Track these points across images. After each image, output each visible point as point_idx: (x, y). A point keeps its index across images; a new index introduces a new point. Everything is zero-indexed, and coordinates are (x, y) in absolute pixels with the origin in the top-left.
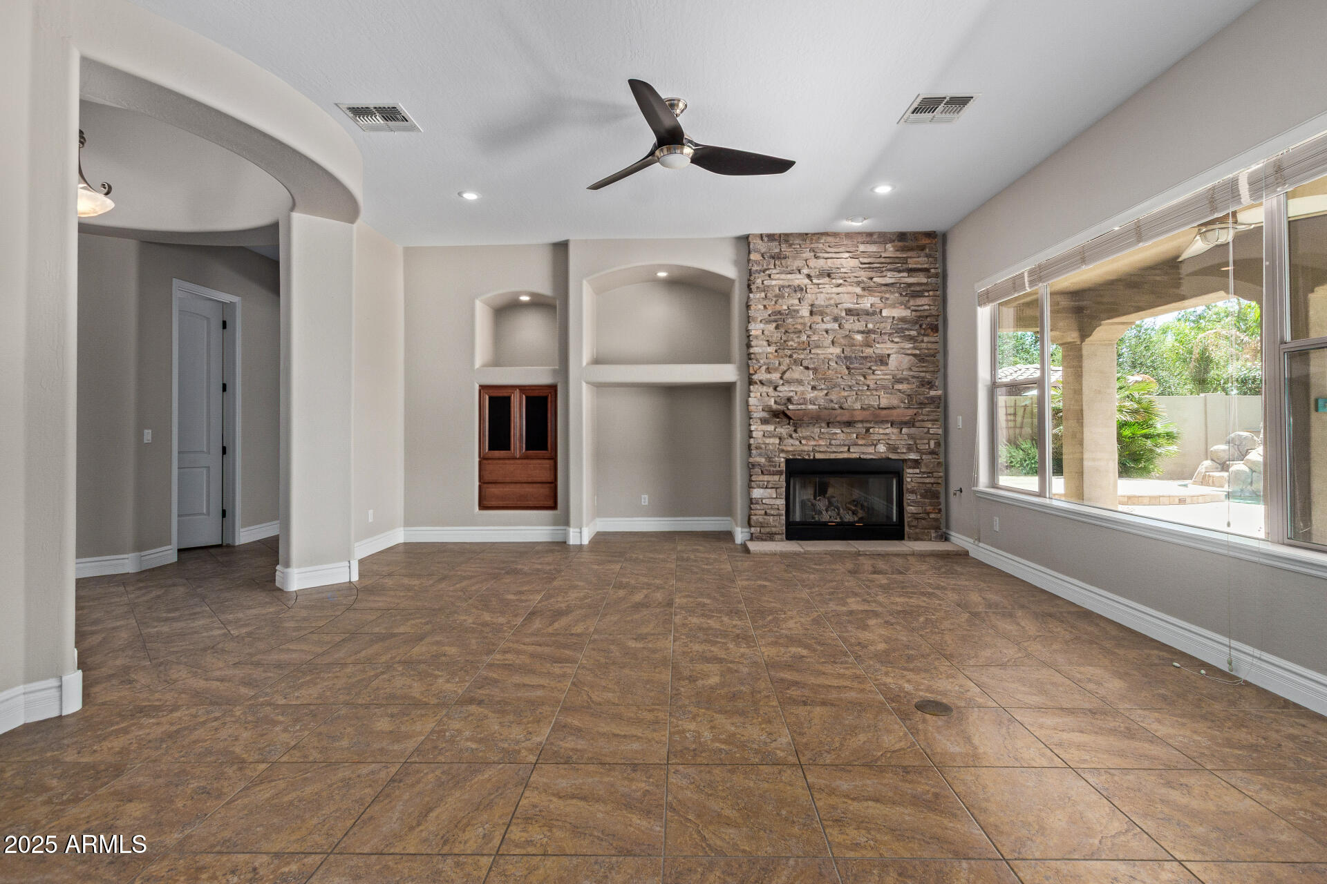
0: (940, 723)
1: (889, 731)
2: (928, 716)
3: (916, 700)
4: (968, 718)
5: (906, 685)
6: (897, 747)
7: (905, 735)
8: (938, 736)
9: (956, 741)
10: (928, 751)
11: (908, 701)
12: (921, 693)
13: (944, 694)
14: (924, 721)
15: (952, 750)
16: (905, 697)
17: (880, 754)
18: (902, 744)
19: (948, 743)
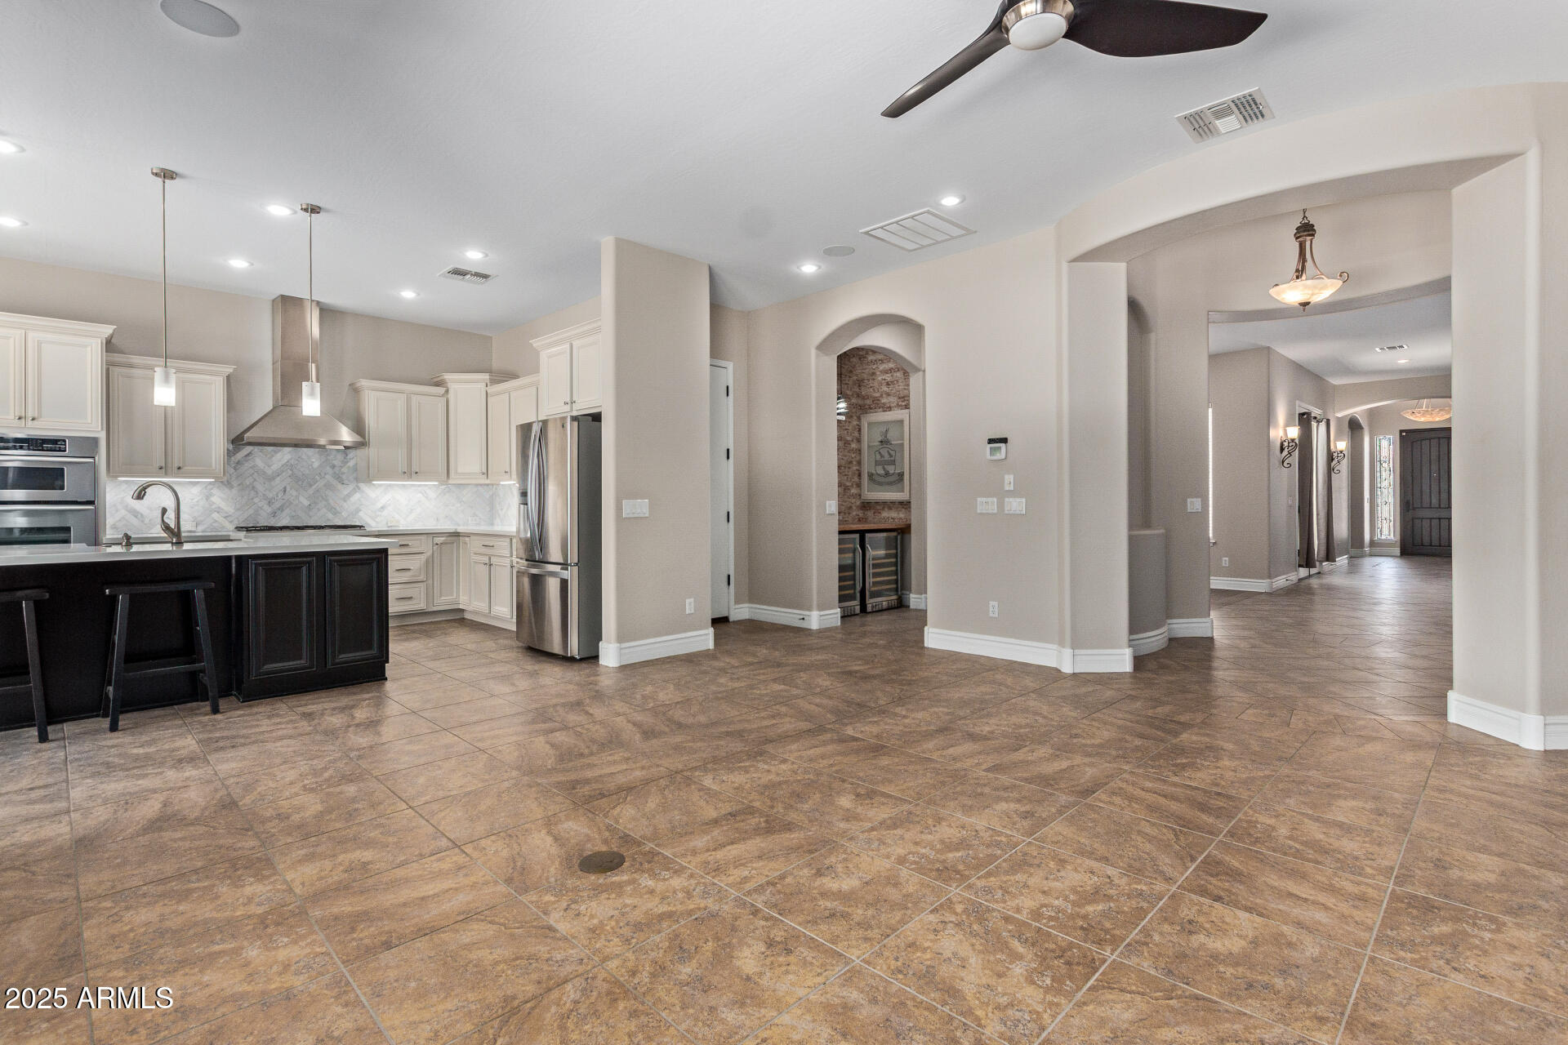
0: (589, 846)
1: (634, 819)
2: (604, 849)
3: (626, 864)
4: (561, 863)
5: (651, 883)
6: (618, 809)
7: (617, 822)
8: (586, 831)
9: (568, 833)
10: (590, 815)
11: (634, 860)
12: (625, 878)
13: (597, 890)
14: (606, 842)
15: (570, 823)
16: (641, 864)
17: (628, 798)
18: (616, 812)
19: (575, 827)
